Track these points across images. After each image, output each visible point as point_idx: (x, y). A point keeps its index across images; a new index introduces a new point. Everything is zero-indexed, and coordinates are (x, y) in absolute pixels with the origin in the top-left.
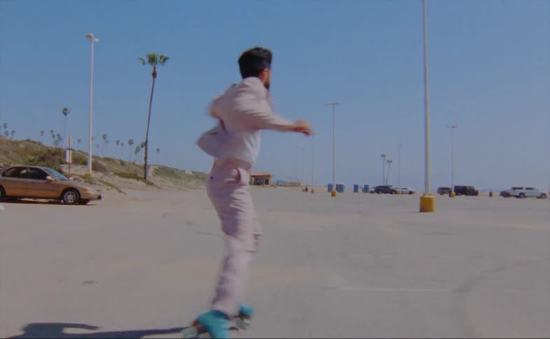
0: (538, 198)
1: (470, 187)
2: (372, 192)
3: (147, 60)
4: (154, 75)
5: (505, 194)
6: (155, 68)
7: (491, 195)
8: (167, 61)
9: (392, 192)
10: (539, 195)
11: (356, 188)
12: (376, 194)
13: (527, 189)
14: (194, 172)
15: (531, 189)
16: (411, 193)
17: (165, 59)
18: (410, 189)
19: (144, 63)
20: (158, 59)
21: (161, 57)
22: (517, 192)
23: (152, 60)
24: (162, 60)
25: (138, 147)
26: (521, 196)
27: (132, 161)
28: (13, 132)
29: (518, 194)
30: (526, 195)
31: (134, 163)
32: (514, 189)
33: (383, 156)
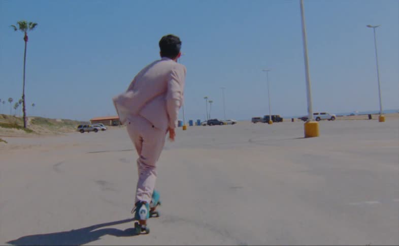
0: (329, 120)
1: (277, 116)
2: (205, 125)
3: (18, 27)
4: (26, 39)
6: (26, 33)
7: (293, 120)
8: (36, 26)
9: (220, 123)
10: (330, 118)
11: (191, 123)
12: (208, 127)
13: (321, 114)
14: (63, 120)
15: (324, 114)
16: (233, 123)
17: (34, 25)
18: (233, 121)
19: (16, 30)
20: (28, 25)
21: (30, 24)
22: (315, 117)
23: (23, 26)
24: (31, 26)
25: (17, 103)
26: (317, 119)
27: (12, 115)
30: (321, 118)
31: (14, 116)
33: (206, 98)
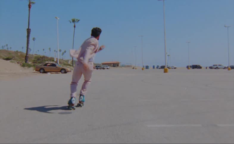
1: (198, 65)
2: (160, 68)
3: (72, 21)
4: (75, 27)
5: (211, 68)
6: (75, 24)
8: (79, 21)
10: (224, 68)
11: (154, 67)
12: (161, 69)
13: (219, 65)
15: (220, 65)
16: (175, 68)
17: (78, 21)
18: (175, 67)
19: (71, 22)
20: (76, 20)
21: (77, 20)
22: (215, 67)
23: (74, 21)
24: (77, 21)
25: (63, 53)
26: (217, 68)
27: (62, 59)
28: (11, 48)
29: (215, 68)
30: (219, 68)
32: (214, 65)
